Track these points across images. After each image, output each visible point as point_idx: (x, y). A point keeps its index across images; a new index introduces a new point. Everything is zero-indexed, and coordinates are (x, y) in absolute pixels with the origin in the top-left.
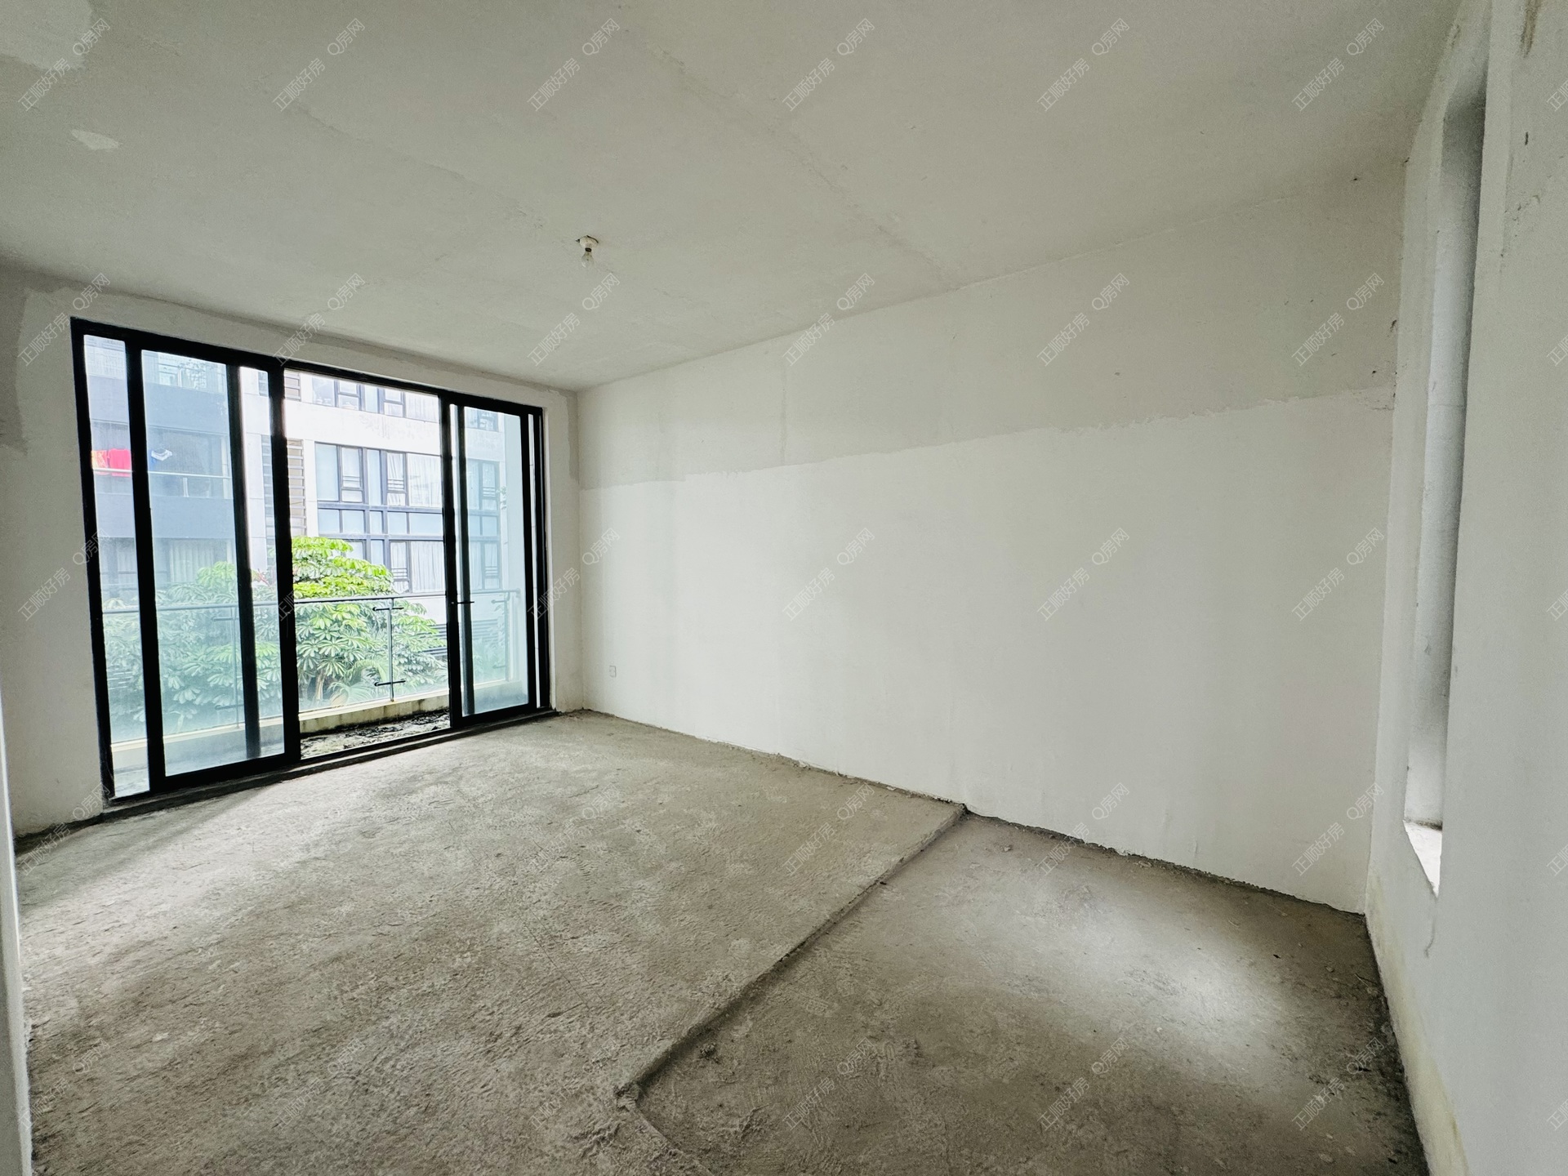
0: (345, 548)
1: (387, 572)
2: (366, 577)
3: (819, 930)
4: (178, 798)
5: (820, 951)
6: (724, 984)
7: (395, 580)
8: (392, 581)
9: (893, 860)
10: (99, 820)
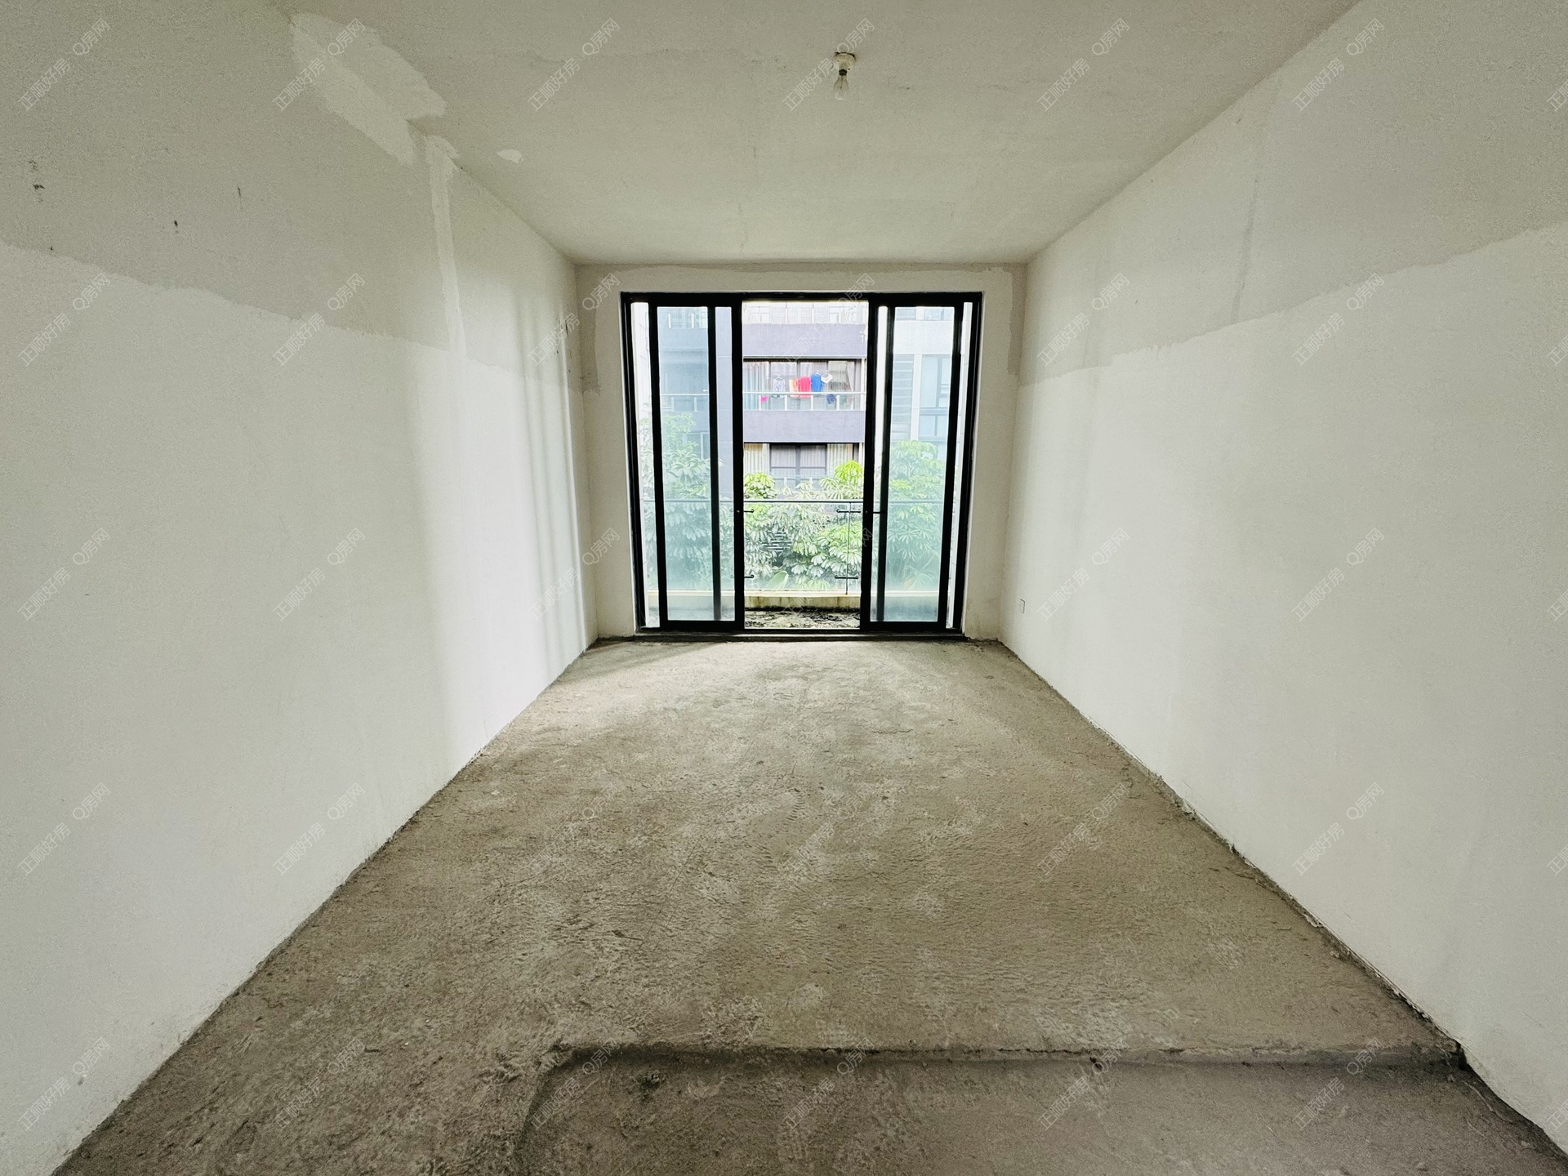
3: (914, 1052)
4: (671, 637)
5: (884, 1081)
6: (742, 1024)
9: (1158, 1040)
10: (632, 639)
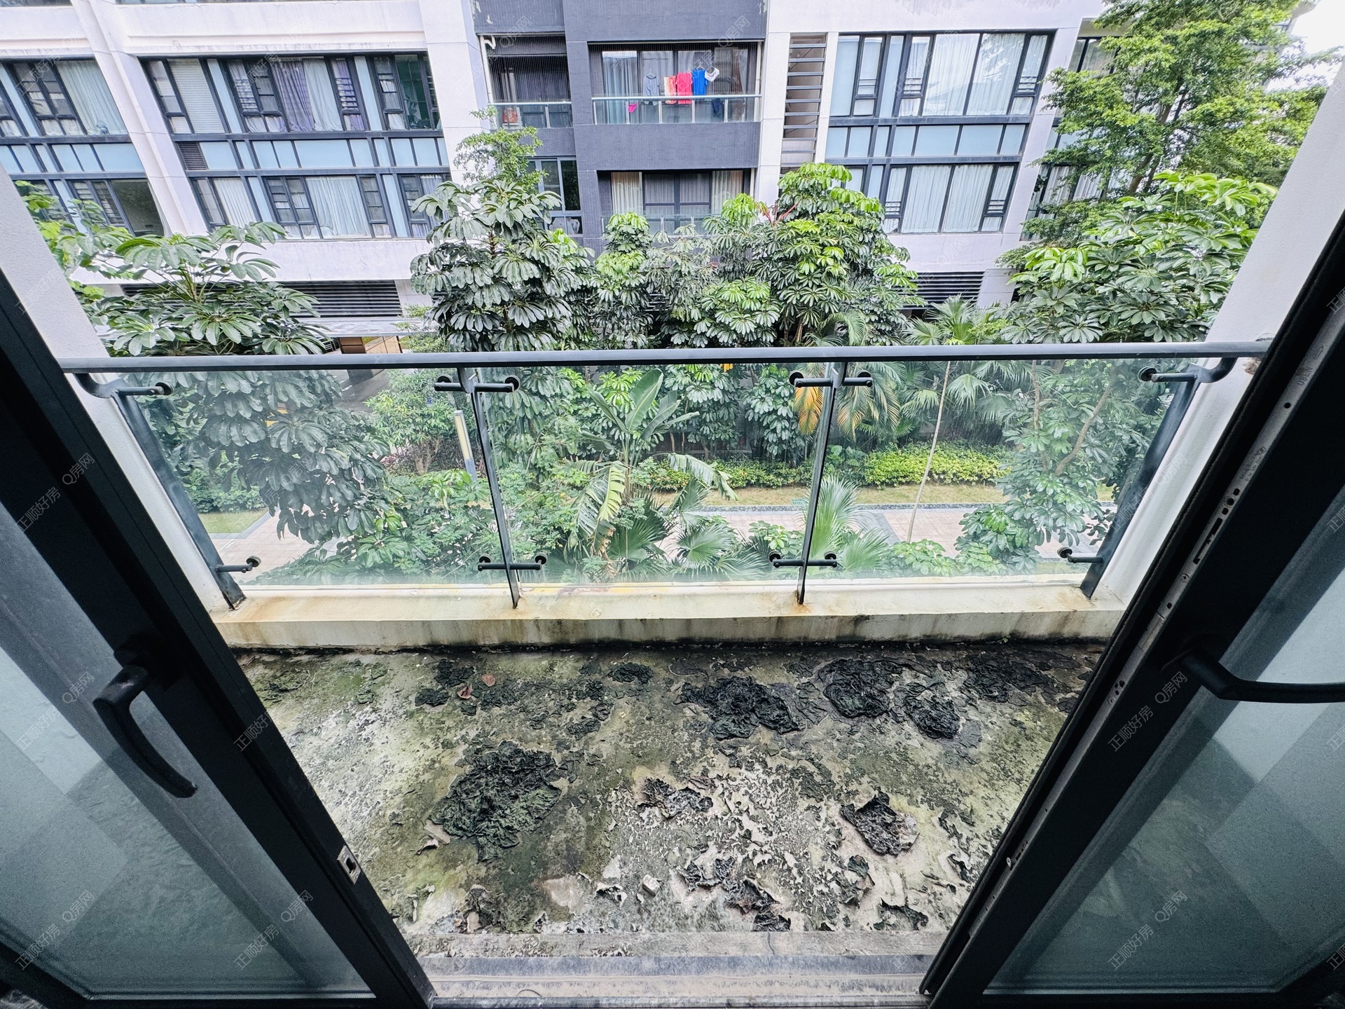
0: (844, 177)
1: (880, 208)
2: (859, 214)
7: (887, 217)
8: (883, 218)
